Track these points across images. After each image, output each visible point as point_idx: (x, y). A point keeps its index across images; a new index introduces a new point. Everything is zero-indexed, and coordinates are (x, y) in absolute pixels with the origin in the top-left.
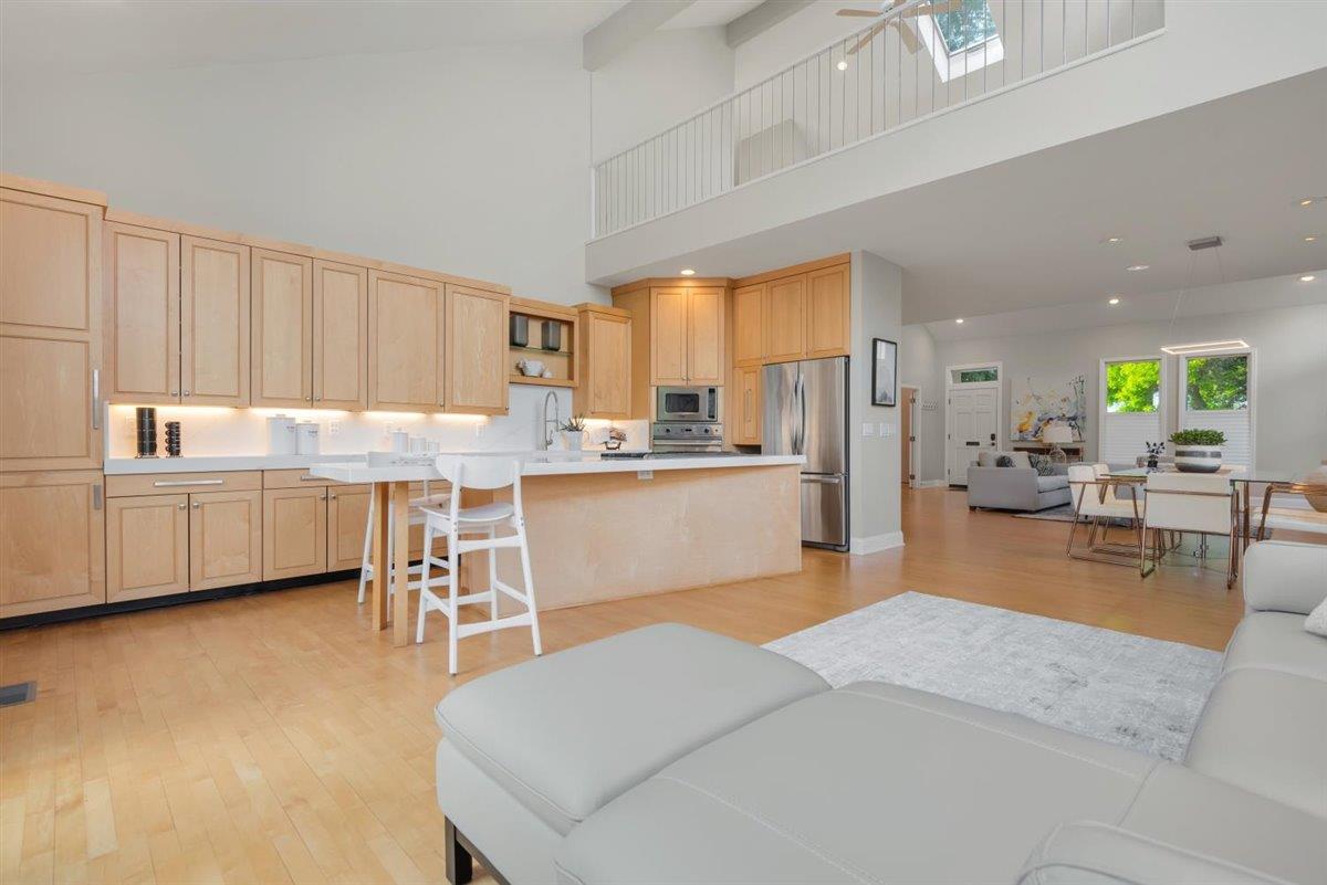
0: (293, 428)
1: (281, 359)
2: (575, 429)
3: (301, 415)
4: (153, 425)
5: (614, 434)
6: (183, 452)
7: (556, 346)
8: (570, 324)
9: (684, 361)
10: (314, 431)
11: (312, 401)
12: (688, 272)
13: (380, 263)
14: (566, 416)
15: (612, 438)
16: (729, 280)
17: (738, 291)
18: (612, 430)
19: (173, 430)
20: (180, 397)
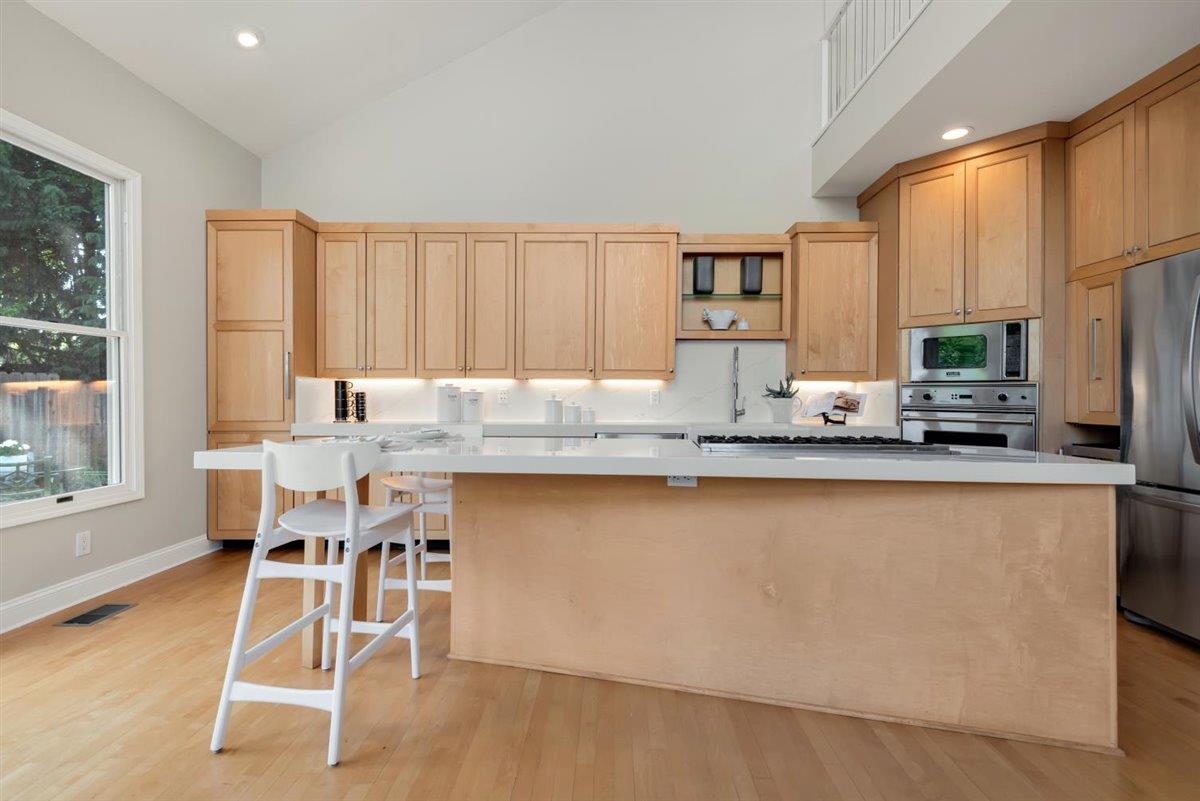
0: (453, 395)
1: (441, 335)
2: (783, 394)
3: (466, 384)
4: (344, 395)
5: (840, 403)
6: (368, 417)
7: (756, 287)
8: (779, 256)
9: (959, 282)
10: (476, 398)
11: (466, 370)
12: (955, 134)
13: (531, 226)
14: (776, 379)
15: (836, 407)
16: (1051, 125)
17: (1074, 141)
18: (841, 395)
19: (360, 398)
20: (366, 371)
